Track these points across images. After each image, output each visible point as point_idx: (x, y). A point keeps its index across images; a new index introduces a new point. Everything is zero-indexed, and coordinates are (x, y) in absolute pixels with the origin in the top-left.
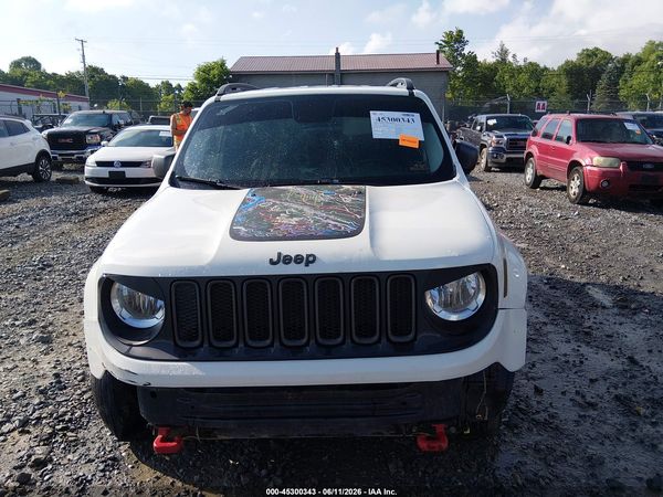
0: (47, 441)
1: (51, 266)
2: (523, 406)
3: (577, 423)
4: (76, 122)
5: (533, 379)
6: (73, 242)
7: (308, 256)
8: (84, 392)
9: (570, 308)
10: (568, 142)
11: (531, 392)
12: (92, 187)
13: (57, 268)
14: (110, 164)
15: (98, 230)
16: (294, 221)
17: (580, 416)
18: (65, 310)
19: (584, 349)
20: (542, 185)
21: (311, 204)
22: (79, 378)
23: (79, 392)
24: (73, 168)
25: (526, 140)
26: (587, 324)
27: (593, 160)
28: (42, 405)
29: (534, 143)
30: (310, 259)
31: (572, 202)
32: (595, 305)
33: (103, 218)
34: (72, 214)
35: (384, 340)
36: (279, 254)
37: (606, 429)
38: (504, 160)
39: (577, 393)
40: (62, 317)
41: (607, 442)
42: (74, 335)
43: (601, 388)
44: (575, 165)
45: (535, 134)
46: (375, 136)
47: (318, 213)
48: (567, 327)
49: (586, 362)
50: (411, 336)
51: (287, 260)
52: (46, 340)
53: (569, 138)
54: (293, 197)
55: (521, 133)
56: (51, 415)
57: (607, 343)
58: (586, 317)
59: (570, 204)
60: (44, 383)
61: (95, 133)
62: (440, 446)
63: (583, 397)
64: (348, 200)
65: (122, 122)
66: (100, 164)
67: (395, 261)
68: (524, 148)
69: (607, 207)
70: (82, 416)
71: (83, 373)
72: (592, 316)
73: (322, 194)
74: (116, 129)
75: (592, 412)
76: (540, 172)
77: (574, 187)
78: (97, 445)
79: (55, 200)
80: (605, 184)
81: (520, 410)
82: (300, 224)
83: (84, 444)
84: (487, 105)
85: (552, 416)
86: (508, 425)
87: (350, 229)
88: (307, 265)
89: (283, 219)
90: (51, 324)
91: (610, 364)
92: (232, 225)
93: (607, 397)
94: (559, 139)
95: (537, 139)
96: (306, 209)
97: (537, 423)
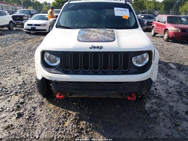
0: (23, 97)
1: (17, 53)
2: (152, 93)
3: (167, 97)
4: (20, 12)
5: (154, 86)
6: (22, 47)
7: (100, 47)
8: (32, 86)
9: (164, 69)
10: (165, 23)
11: (154, 89)
12: (26, 32)
13: (19, 53)
14: (31, 25)
15: (29, 44)
16: (95, 37)
17: (167, 96)
18: (23, 65)
19: (168, 79)
20: (156, 36)
21: (99, 33)
22: (30, 82)
23: (30, 86)
24: (19, 26)
25: (152, 22)
26: (169, 73)
27: (172, 28)
28: (21, 89)
29: (155, 23)
30: (101, 48)
31: (165, 41)
32: (171, 68)
33: (30, 40)
34: (21, 39)
35: (120, 71)
36: (92, 46)
37: (175, 99)
38: (145, 28)
39: (167, 90)
40: (22, 67)
41: (175, 102)
42: (27, 71)
43: (173, 89)
44: (166, 30)
45: (155, 21)
46: (115, 15)
47: (102, 35)
48: (163, 73)
49: (169, 83)
50: (128, 70)
51: (95, 47)
52: (19, 72)
53: (165, 22)
54: (93, 31)
55: (151, 20)
56: (23, 91)
57: (174, 78)
58: (169, 71)
59: (164, 41)
60: (20, 83)
61: (26, 16)
62: (134, 99)
63: (168, 91)
64: (110, 32)
65: (34, 13)
66: (28, 25)
67: (125, 49)
68: (152, 25)
69: (174, 42)
70: (32, 92)
71: (31, 81)
72: (170, 71)
73: (102, 31)
74: (32, 15)
75: (170, 95)
76: (156, 32)
77: (166, 36)
78: (37, 99)
79: (16, 35)
80: (175, 36)
81: (151, 94)
82: (97, 38)
83: (33, 99)
84: (140, 12)
85: (160, 95)
86: (148, 97)
87: (112, 40)
88: (100, 49)
89: (92, 36)
90: (19, 68)
91: (175, 83)
92: (78, 38)
93: (174, 91)
94: (162, 22)
95: (156, 22)
96: (98, 34)
97: (156, 97)
